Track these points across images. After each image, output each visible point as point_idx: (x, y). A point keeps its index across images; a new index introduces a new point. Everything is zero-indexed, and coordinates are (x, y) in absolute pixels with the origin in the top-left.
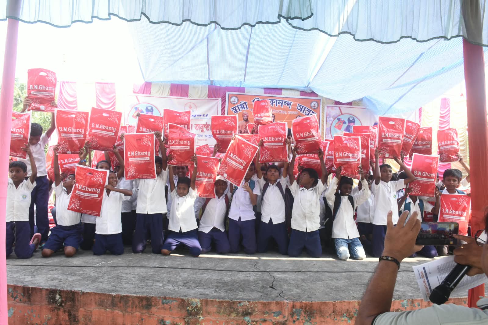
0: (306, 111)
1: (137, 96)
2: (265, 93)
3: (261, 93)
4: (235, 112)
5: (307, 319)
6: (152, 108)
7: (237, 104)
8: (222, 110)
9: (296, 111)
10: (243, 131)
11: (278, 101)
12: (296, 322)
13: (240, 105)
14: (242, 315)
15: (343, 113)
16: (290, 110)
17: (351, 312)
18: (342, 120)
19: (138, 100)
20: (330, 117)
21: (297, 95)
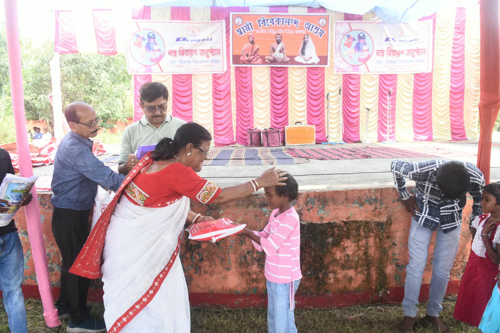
0: (314, 29)
1: (136, 22)
2: (270, 12)
3: (266, 11)
4: (240, 34)
5: (321, 207)
6: (154, 35)
7: (242, 25)
8: (226, 32)
9: (304, 29)
10: (250, 54)
11: (284, 20)
12: (310, 210)
13: (245, 26)
14: (259, 207)
15: (353, 29)
16: (297, 29)
17: (362, 199)
18: (352, 37)
19: (139, 27)
20: (339, 34)
21: (304, 12)
